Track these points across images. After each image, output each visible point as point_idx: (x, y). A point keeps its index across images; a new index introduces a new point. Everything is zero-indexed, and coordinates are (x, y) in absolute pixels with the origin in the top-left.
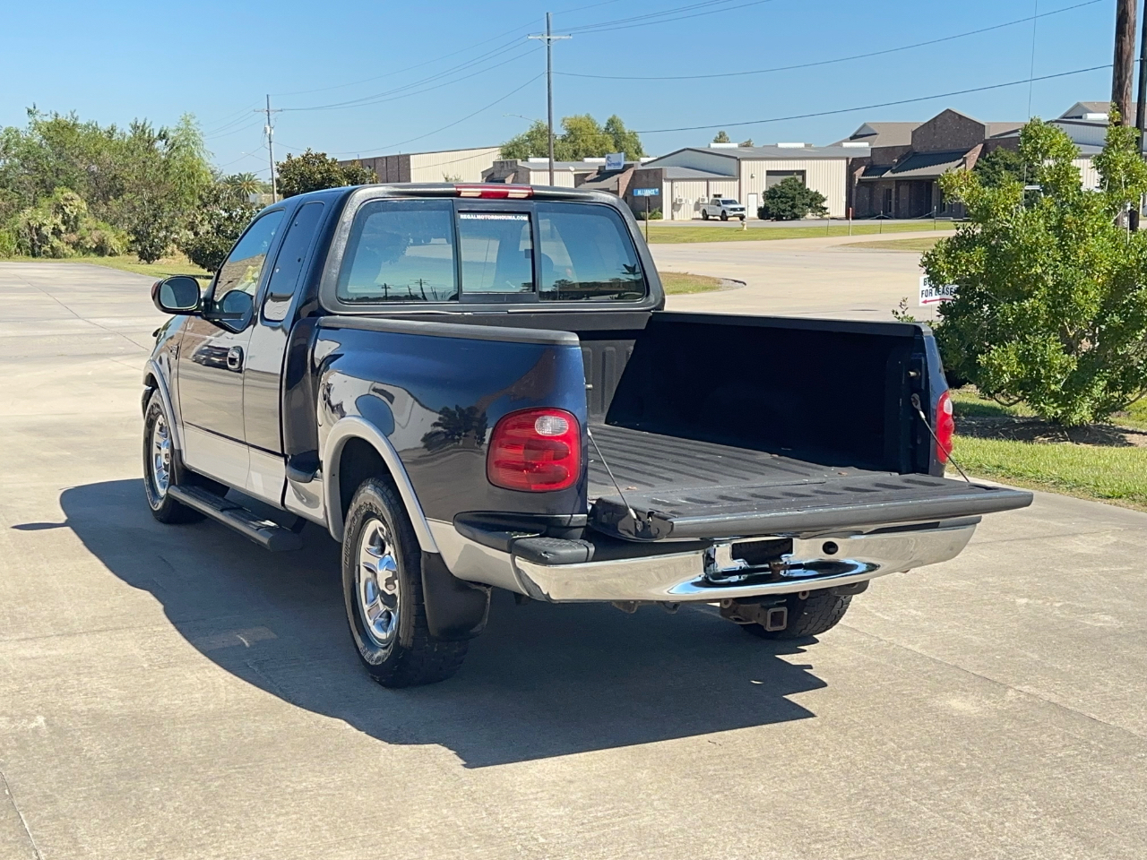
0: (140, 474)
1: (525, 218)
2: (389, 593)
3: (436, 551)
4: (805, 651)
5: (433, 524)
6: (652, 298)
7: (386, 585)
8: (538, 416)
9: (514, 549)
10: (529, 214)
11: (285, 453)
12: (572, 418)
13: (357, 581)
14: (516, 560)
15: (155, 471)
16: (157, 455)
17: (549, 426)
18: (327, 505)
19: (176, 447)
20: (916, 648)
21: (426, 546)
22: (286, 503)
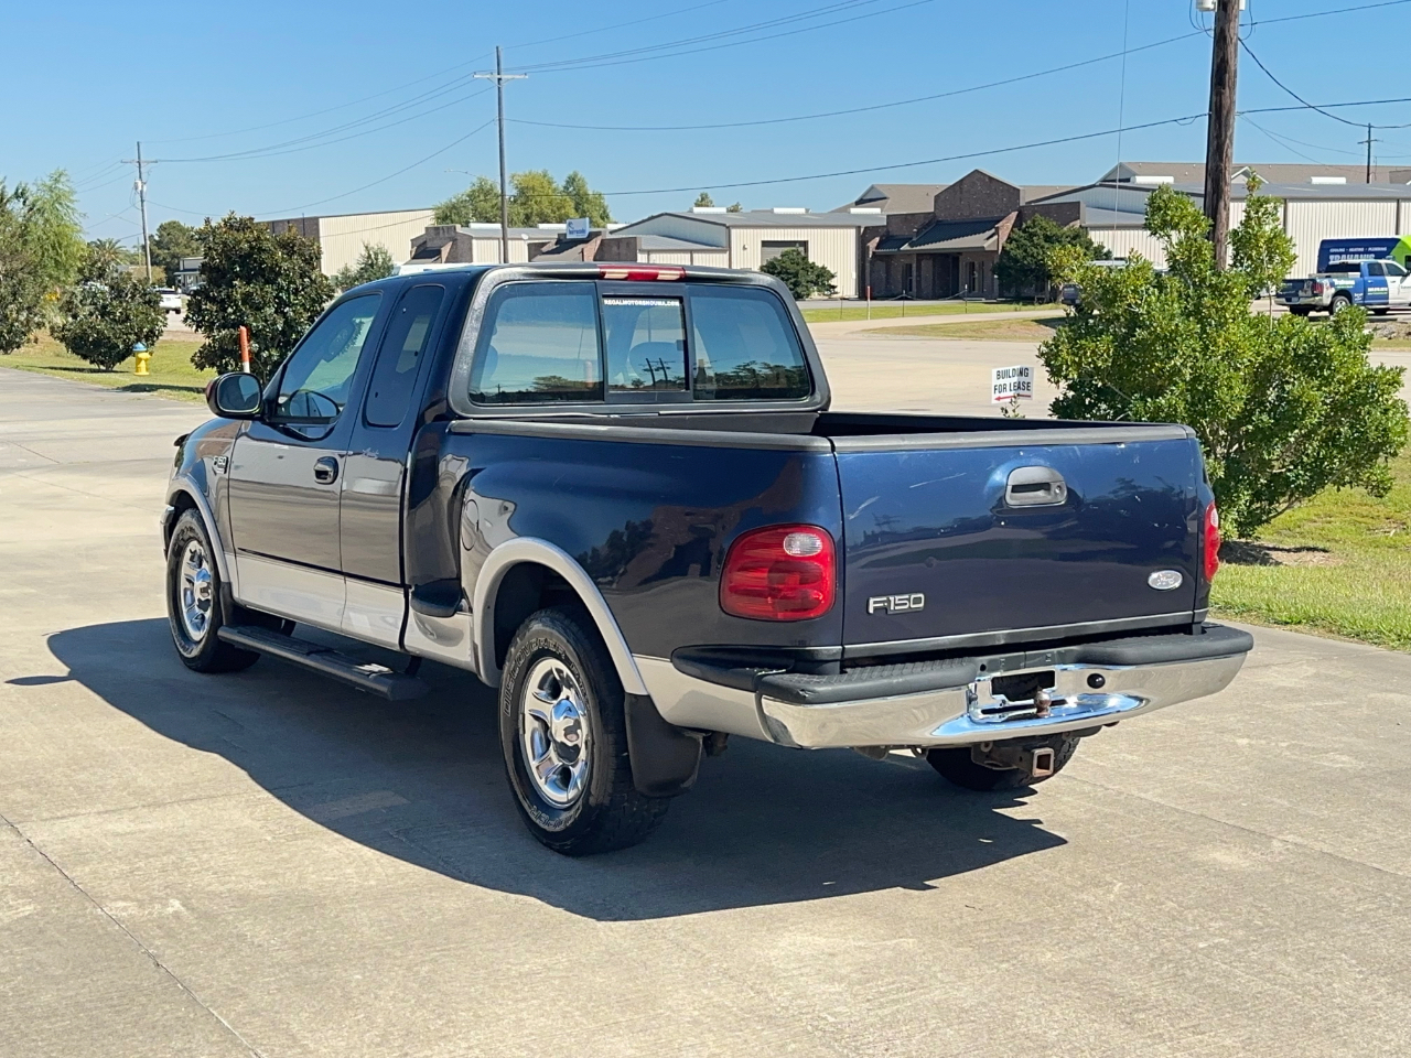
0: (162, 611)
1: (677, 303)
2: (570, 744)
3: (645, 693)
4: (1024, 804)
5: (645, 662)
6: (818, 397)
7: (565, 735)
8: (787, 534)
9: (761, 688)
10: (681, 299)
11: (407, 582)
12: (826, 534)
13: (521, 732)
14: (763, 700)
15: (184, 610)
16: (186, 590)
17: (800, 544)
18: (478, 641)
19: (223, 578)
20: (1149, 796)
21: (631, 686)
22: (406, 643)
